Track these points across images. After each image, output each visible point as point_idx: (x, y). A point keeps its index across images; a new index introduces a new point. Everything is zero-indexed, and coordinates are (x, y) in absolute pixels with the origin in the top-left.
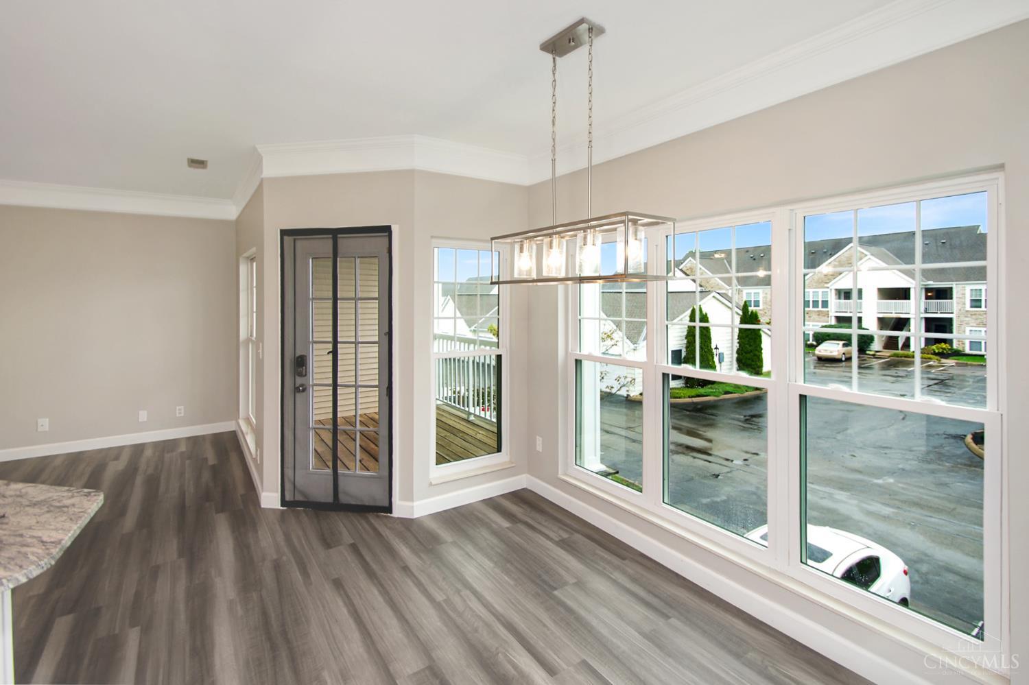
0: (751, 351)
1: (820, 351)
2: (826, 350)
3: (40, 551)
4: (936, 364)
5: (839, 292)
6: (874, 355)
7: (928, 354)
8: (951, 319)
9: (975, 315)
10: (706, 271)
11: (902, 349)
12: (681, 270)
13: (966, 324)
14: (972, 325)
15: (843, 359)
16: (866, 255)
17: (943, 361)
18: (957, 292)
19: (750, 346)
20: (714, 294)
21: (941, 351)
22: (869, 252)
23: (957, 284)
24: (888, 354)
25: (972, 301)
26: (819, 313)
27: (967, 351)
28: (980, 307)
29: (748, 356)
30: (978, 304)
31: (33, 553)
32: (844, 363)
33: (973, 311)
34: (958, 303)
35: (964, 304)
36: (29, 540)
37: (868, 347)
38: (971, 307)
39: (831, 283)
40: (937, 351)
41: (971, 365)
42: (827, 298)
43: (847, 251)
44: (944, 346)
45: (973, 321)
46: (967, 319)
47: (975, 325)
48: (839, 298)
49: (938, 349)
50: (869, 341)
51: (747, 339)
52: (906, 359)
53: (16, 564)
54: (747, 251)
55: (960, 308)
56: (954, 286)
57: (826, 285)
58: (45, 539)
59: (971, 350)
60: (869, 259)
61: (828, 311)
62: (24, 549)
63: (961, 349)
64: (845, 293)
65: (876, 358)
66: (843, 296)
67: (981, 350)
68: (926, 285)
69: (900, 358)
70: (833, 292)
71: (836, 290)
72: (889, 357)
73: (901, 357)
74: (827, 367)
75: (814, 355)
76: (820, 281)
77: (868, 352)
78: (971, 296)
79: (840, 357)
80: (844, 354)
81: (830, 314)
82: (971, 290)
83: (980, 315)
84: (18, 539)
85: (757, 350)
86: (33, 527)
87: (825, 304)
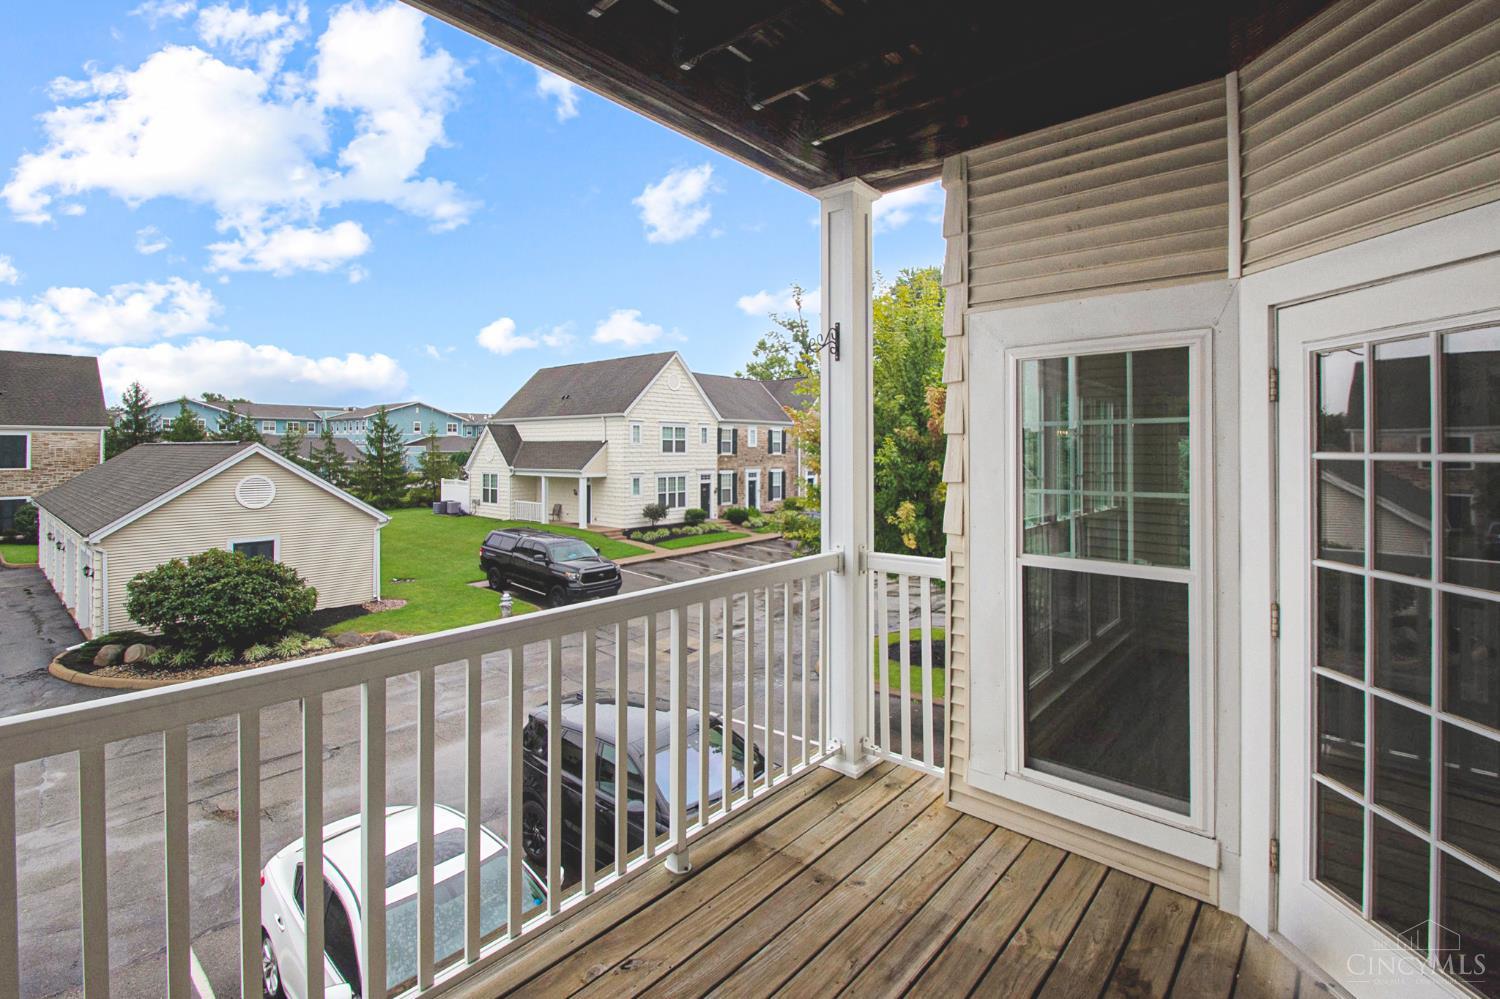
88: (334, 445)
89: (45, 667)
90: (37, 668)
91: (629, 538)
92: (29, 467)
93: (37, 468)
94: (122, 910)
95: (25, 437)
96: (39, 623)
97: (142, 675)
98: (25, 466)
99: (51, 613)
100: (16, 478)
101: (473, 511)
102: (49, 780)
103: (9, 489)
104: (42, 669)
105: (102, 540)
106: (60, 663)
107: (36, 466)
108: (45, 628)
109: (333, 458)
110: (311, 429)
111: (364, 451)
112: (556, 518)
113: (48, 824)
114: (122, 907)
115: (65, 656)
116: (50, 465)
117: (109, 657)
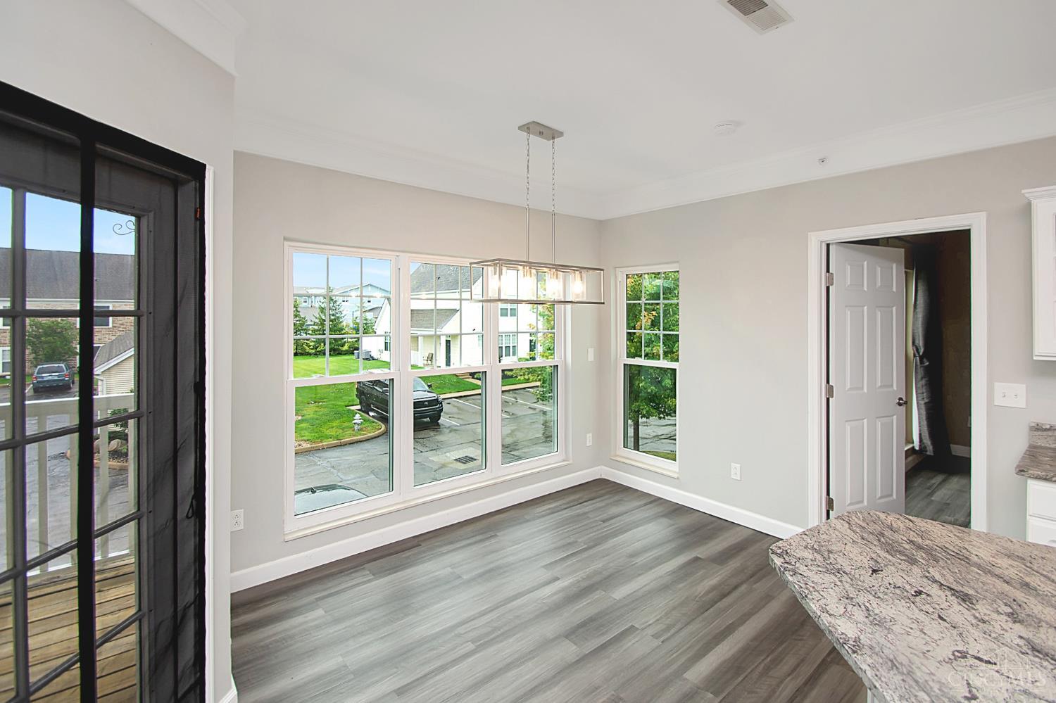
3: (854, 518)
31: (859, 518)
36: (858, 530)
53: (872, 516)
58: (847, 525)
62: (864, 525)
84: (865, 535)
86: (851, 541)
88: (299, 312)
91: (473, 378)
92: (111, 326)
93: (115, 327)
97: (113, 459)
98: (108, 325)
100: (103, 333)
101: (379, 357)
103: (99, 339)
105: (103, 372)
107: (115, 325)
109: (299, 321)
110: (305, 302)
111: (318, 316)
112: (429, 362)
116: (122, 324)
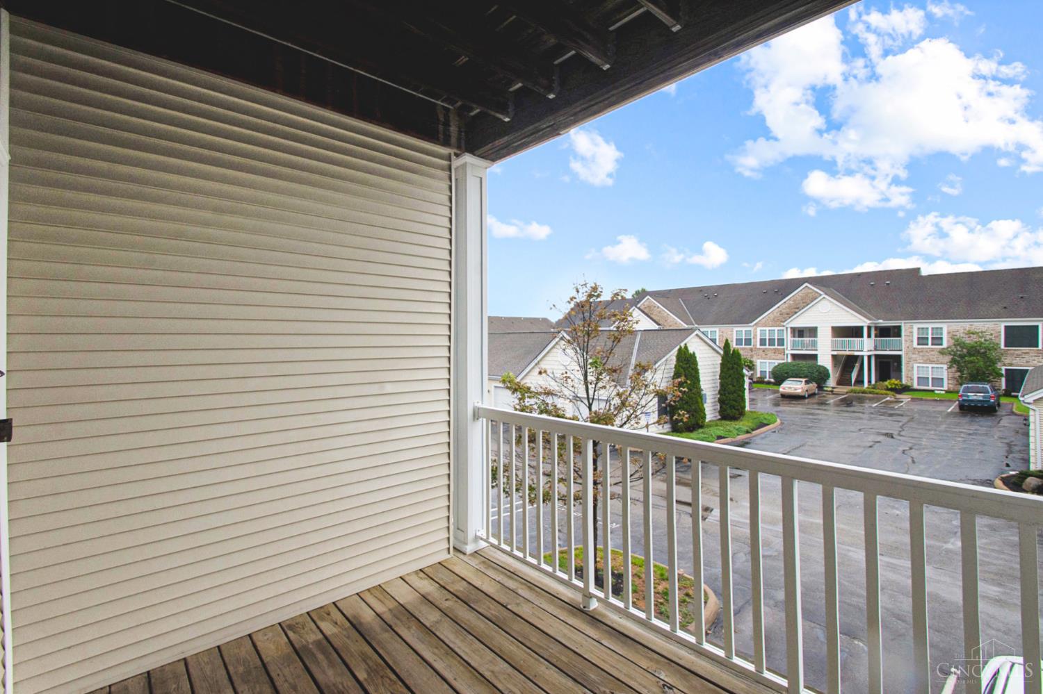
0: (735, 392)
1: (784, 389)
2: (790, 388)
4: (893, 399)
5: (793, 330)
6: (832, 391)
7: (882, 389)
8: (899, 357)
9: (922, 352)
10: (664, 309)
11: (855, 385)
12: (639, 309)
13: (914, 360)
14: (919, 361)
15: (807, 396)
16: (821, 295)
17: (898, 396)
18: (905, 330)
19: (733, 386)
20: (697, 332)
21: (893, 386)
22: (823, 291)
23: (905, 323)
24: (846, 391)
25: (919, 338)
26: (775, 351)
27: (915, 386)
28: (927, 344)
29: (731, 396)
30: (925, 341)
32: (807, 401)
33: (919, 349)
34: (906, 341)
35: (912, 341)
37: (824, 383)
38: (918, 344)
39: (786, 322)
40: (890, 387)
41: (926, 400)
42: (783, 336)
43: (801, 290)
44: (896, 382)
45: (921, 358)
46: (914, 356)
47: (921, 361)
48: (794, 337)
49: (891, 385)
50: (825, 378)
51: (730, 379)
52: (864, 395)
54: (701, 291)
55: (908, 345)
56: (903, 325)
57: (782, 324)
59: (918, 385)
60: (824, 298)
61: (784, 349)
63: (909, 384)
64: (799, 331)
65: (834, 394)
66: (797, 334)
67: (928, 386)
68: (876, 324)
69: (857, 395)
70: (789, 330)
71: (791, 328)
72: (847, 393)
73: (859, 393)
74: (794, 404)
75: (778, 391)
76: (776, 319)
77: (825, 389)
78: (918, 334)
79: (803, 394)
80: (807, 391)
81: (786, 352)
82: (919, 328)
83: (927, 352)
85: (740, 390)
87: (781, 342)
89: (992, 479)
90: (988, 478)
94: (936, 633)
95: (1037, 327)
96: (1010, 452)
98: (1037, 347)
99: (1020, 448)
100: (1031, 354)
102: (952, 544)
103: (1027, 362)
104: (990, 480)
105: (1035, 401)
106: (1001, 480)
108: (1011, 456)
113: (935, 566)
114: (938, 632)
115: (1007, 477)
117: (1032, 486)
